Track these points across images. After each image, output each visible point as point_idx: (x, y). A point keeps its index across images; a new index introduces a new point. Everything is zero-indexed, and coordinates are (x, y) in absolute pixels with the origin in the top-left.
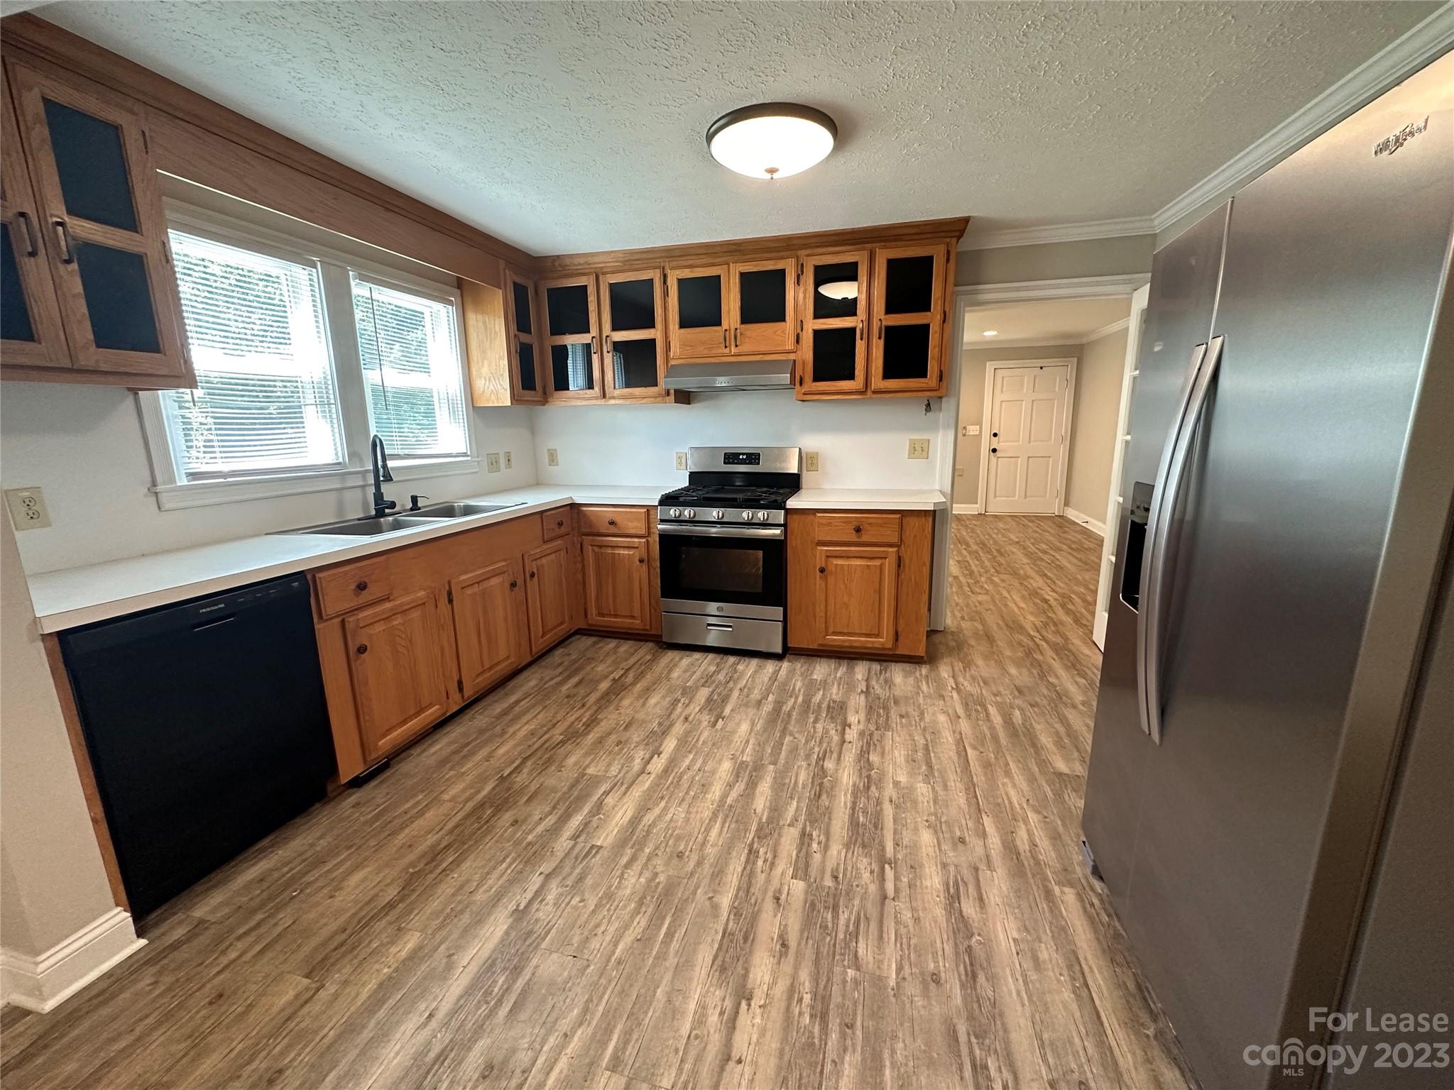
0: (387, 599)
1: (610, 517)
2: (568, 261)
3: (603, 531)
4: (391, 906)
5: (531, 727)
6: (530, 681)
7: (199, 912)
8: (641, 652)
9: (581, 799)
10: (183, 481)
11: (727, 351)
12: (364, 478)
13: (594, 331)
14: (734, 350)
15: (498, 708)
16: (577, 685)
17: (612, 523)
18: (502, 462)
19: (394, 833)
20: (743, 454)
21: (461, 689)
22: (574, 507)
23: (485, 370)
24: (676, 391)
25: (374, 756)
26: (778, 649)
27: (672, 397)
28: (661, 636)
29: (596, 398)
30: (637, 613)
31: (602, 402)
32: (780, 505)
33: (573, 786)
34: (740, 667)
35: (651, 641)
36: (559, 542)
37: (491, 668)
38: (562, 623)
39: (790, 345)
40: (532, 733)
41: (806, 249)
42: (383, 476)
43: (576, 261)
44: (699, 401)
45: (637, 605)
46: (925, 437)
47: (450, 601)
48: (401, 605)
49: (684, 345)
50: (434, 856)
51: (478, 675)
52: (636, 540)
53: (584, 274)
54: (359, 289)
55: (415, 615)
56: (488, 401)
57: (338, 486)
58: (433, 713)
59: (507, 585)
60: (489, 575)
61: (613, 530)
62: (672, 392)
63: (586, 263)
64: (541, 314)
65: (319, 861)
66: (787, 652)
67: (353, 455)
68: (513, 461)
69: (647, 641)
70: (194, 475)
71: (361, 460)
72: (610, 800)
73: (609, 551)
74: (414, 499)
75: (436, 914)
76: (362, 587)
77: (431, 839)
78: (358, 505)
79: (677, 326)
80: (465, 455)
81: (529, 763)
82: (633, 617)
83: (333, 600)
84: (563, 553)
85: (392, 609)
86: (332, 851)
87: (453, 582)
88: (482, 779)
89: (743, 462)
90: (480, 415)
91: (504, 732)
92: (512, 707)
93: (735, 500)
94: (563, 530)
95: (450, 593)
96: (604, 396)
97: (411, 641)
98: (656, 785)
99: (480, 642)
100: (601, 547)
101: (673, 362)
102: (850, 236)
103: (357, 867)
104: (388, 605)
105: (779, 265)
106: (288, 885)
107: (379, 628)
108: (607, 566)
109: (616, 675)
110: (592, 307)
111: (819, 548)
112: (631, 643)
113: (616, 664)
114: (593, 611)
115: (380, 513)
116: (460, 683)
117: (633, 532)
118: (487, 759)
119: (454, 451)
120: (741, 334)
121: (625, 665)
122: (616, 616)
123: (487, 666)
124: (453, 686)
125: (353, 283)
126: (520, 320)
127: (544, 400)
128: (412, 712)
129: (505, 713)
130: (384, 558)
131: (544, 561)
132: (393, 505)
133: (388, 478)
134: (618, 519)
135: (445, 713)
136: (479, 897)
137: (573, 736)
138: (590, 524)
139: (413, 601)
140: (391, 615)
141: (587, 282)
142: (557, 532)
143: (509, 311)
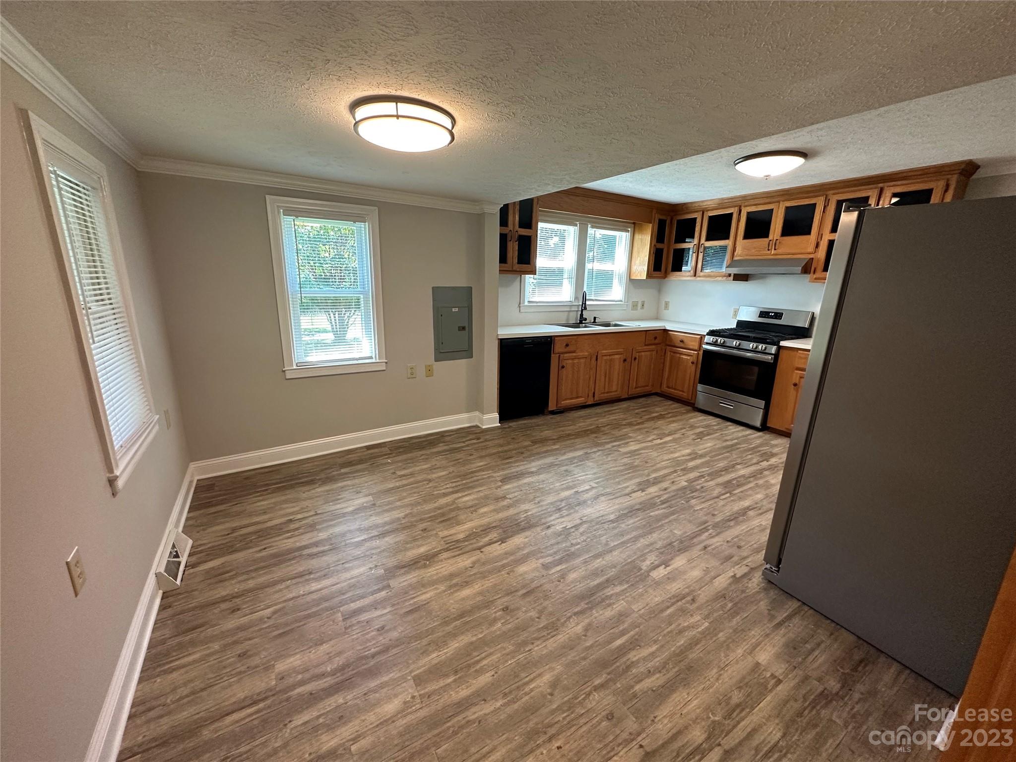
0: (574, 352)
1: (681, 338)
2: (690, 205)
3: (677, 345)
4: (554, 439)
5: (616, 418)
6: (624, 405)
7: (510, 424)
8: (682, 409)
9: (621, 440)
10: (526, 303)
11: (769, 252)
12: (578, 308)
13: (696, 241)
14: (773, 252)
15: (606, 409)
16: (642, 411)
17: (682, 341)
18: (640, 305)
19: (560, 427)
20: (772, 313)
21: (594, 396)
22: (665, 331)
23: (638, 262)
24: (734, 274)
25: (559, 405)
26: (758, 424)
27: (732, 278)
28: (694, 404)
29: (691, 276)
30: (685, 390)
31: (693, 278)
32: (777, 344)
33: (621, 436)
34: (731, 427)
35: (691, 406)
36: (653, 347)
37: (607, 393)
38: (647, 386)
39: (811, 248)
40: (615, 419)
41: (833, 190)
42: (584, 307)
43: (694, 205)
44: (754, 280)
45: (686, 386)
47: (597, 360)
48: (579, 355)
49: (744, 248)
50: (569, 435)
51: (602, 393)
52: (692, 352)
53: (697, 212)
54: (591, 231)
55: (582, 361)
56: (636, 276)
57: (568, 310)
58: (580, 400)
59: (622, 360)
60: (615, 353)
61: (682, 345)
62: (732, 275)
63: (699, 206)
64: (671, 232)
65: (538, 426)
66: (764, 427)
67: (576, 298)
68: (645, 305)
69: (689, 406)
70: (529, 302)
71: (578, 300)
72: (632, 443)
73: (678, 355)
74: (595, 318)
75: (564, 445)
76: (567, 345)
77: (569, 432)
78: (574, 318)
79: (742, 238)
80: (621, 301)
81: (609, 426)
82: (683, 391)
83: (558, 347)
84: (654, 353)
85: (575, 356)
86: (543, 425)
87: (599, 352)
88: (591, 425)
89: (772, 317)
90: (632, 282)
91: (605, 416)
93: (749, 337)
94: (657, 341)
95: (597, 356)
96: (695, 276)
97: (579, 370)
98: (652, 446)
99: (605, 380)
100: (674, 353)
101: (736, 258)
102: (866, 181)
103: (547, 430)
104: (574, 354)
105: (812, 201)
106: (531, 427)
107: (570, 361)
108: (676, 363)
109: (663, 413)
110: (697, 229)
111: (796, 371)
112: (680, 404)
113: (665, 410)
114: (664, 386)
115: (581, 322)
116: (594, 393)
117: (691, 347)
118: (595, 421)
119: (616, 299)
120: (780, 243)
121: (670, 411)
122: (675, 389)
123: (606, 391)
124: (591, 394)
125: (589, 229)
126: (659, 237)
127: (665, 276)
129: (609, 411)
130: (576, 337)
131: (643, 353)
132: (586, 319)
133: (585, 309)
134: (685, 340)
135: (586, 403)
136: (578, 446)
137: (630, 424)
138: (671, 340)
139: (583, 355)
140: (575, 358)
141: (697, 216)
142: (653, 342)
143: (654, 234)
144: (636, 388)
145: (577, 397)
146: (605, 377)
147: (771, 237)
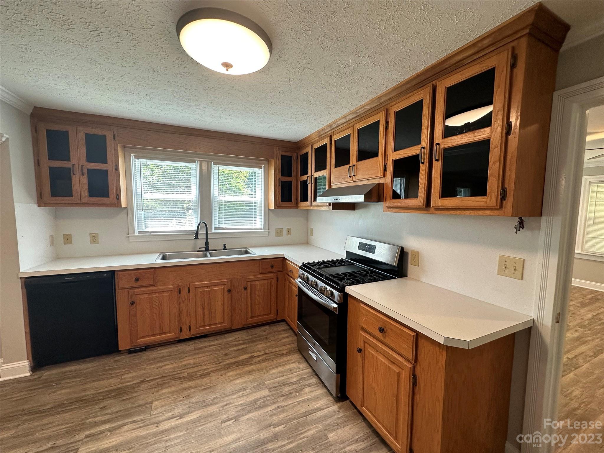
0: (153, 286)
1: (291, 268)
2: (303, 142)
10: (136, 234)
11: (350, 179)
13: (309, 174)
14: (353, 178)
18: (285, 232)
20: (368, 245)
21: (190, 330)
23: (271, 194)
25: (135, 344)
26: (333, 392)
27: (331, 207)
29: (309, 206)
31: (310, 208)
36: (271, 275)
39: (380, 172)
43: (306, 141)
46: (520, 256)
47: (188, 292)
48: (159, 289)
49: (336, 177)
51: (201, 327)
53: (307, 147)
54: (214, 168)
55: (165, 294)
59: (226, 290)
60: (215, 284)
61: (292, 275)
62: (331, 204)
63: (309, 140)
64: (297, 167)
68: (291, 232)
70: (140, 232)
73: (291, 285)
74: (225, 245)
76: (137, 280)
79: (334, 166)
80: (261, 229)
83: (121, 283)
84: (274, 281)
85: (153, 290)
87: (192, 284)
89: (367, 250)
92: (202, 348)
94: (274, 269)
95: (188, 289)
96: (311, 205)
97: (161, 304)
99: (203, 313)
100: (289, 282)
101: (332, 188)
104: (152, 288)
105: (376, 119)
107: (146, 296)
108: (290, 293)
110: (309, 161)
111: (360, 331)
114: (287, 315)
116: (190, 327)
119: (254, 227)
120: (357, 168)
122: (291, 320)
123: (207, 324)
125: (212, 166)
127: (296, 206)
128: (158, 332)
131: (256, 283)
138: (287, 268)
139: (164, 289)
140: (153, 292)
141: (308, 150)
142: (270, 270)
143: (277, 169)
144: (251, 317)
145: (163, 333)
146: (204, 309)
147: (351, 164)
